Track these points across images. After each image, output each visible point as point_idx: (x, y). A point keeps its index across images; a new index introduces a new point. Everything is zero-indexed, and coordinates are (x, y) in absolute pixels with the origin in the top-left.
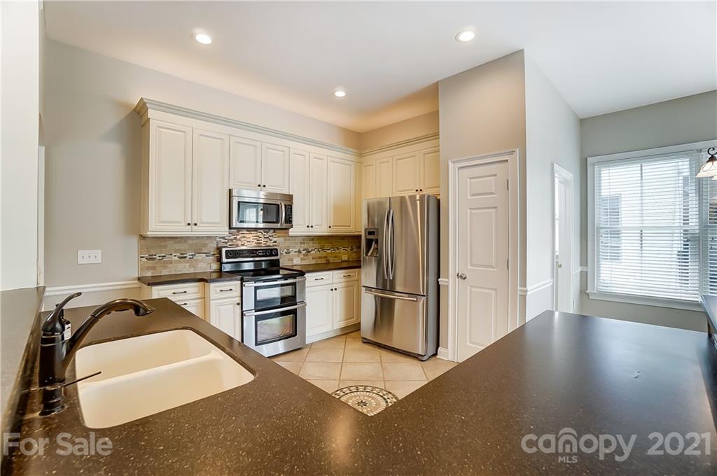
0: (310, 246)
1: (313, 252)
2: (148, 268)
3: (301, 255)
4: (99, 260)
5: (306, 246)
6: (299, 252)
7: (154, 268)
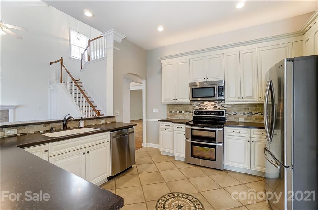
0: (253, 110)
1: (256, 115)
2: (169, 116)
3: (246, 116)
4: (157, 112)
5: (250, 110)
6: (244, 114)
7: (171, 116)
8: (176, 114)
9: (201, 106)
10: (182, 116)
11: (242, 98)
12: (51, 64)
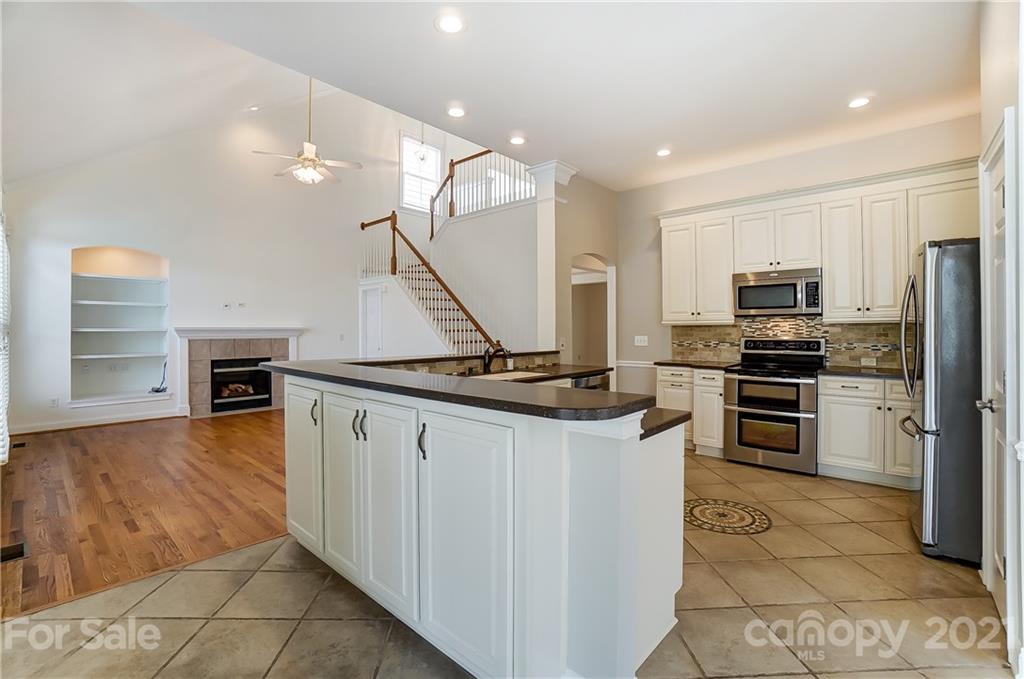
2: (679, 353)
3: (879, 354)
4: (646, 344)
5: (890, 339)
6: (875, 348)
7: (683, 353)
8: (697, 349)
9: (760, 329)
10: (711, 353)
11: (868, 309)
12: (363, 226)
